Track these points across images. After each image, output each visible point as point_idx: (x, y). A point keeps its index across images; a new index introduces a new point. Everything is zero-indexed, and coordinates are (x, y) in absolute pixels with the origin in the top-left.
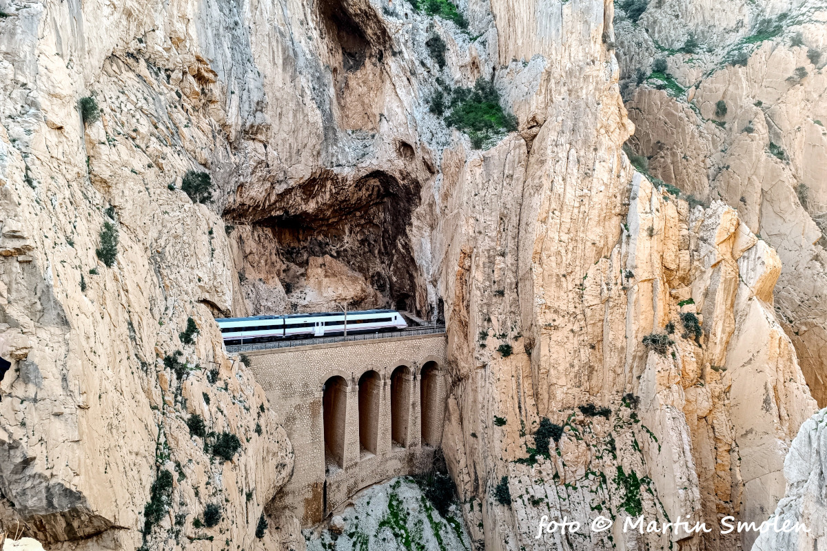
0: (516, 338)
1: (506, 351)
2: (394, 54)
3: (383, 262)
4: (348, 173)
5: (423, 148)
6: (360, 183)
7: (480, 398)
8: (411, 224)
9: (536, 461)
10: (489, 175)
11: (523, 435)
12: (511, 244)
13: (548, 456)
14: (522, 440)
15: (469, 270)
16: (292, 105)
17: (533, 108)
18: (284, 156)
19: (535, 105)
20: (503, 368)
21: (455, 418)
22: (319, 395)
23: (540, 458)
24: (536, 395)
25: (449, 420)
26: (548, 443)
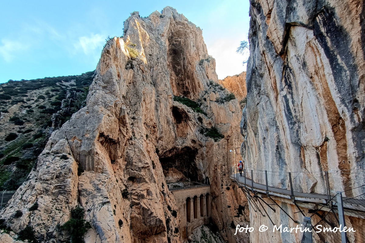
0: (230, 185)
1: (228, 189)
2: (190, 120)
3: (186, 169)
4: (180, 147)
5: (199, 141)
6: (182, 149)
7: (223, 201)
8: (196, 159)
9: (240, 216)
10: (219, 147)
11: (235, 210)
12: (226, 163)
13: (242, 215)
14: (235, 211)
15: (216, 169)
16: (168, 132)
17: (228, 133)
18: (166, 143)
19: (229, 133)
20: (228, 193)
21: (215, 208)
22: (185, 202)
23: (240, 215)
24: (237, 199)
25: (213, 209)
26: (242, 211)
